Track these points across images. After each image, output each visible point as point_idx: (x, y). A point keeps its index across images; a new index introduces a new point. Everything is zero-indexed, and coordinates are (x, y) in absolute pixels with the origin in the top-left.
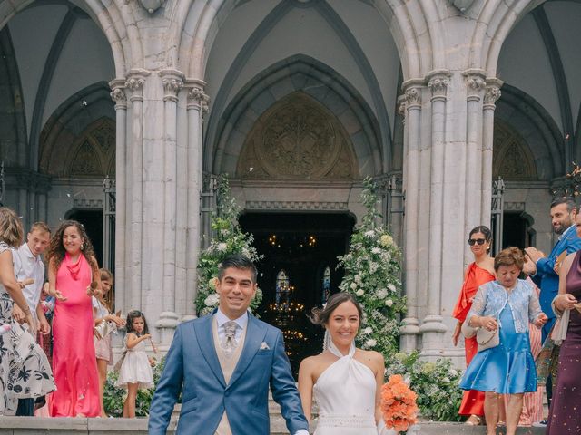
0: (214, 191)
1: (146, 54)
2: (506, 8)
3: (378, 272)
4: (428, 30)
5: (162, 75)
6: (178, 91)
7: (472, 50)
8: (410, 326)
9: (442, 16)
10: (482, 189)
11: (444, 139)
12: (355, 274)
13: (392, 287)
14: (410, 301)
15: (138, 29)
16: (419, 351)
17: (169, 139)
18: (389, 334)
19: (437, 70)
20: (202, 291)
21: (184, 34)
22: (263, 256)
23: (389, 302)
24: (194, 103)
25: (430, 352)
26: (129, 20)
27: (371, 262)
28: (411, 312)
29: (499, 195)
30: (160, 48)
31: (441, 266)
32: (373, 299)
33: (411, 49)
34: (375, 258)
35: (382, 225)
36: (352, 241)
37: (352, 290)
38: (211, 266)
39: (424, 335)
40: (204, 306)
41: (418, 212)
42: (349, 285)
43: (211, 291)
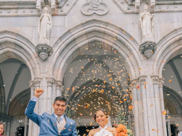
1: (42, 72)
2: (163, 58)
4: (137, 64)
5: (47, 78)
6: (52, 84)
7: (153, 69)
9: (142, 60)
11: (146, 97)
15: (39, 65)
17: (49, 99)
19: (142, 75)
21: (55, 67)
24: (58, 87)
26: (36, 63)
30: (46, 70)
33: (132, 70)
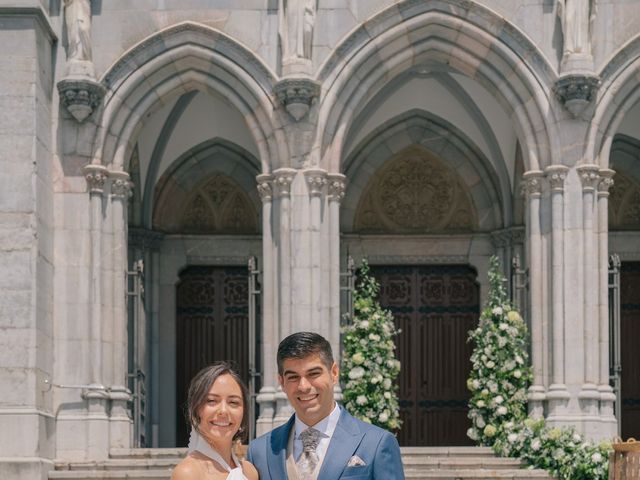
1: (292, 154)
3: (507, 346)
4: (546, 128)
5: (307, 173)
8: (537, 392)
10: (599, 267)
11: (563, 226)
12: (485, 347)
13: (519, 360)
14: (536, 371)
15: (285, 133)
17: (315, 230)
18: (518, 402)
20: (347, 365)
21: (326, 135)
22: (400, 331)
23: (518, 374)
24: (335, 194)
25: (556, 418)
26: (276, 125)
27: (499, 338)
28: (537, 379)
29: (615, 270)
30: (305, 149)
31: (564, 340)
32: (503, 370)
33: (530, 143)
34: (503, 333)
36: (481, 317)
37: (482, 362)
38: (354, 343)
39: (550, 403)
40: (349, 379)
42: (479, 357)
43: (355, 366)
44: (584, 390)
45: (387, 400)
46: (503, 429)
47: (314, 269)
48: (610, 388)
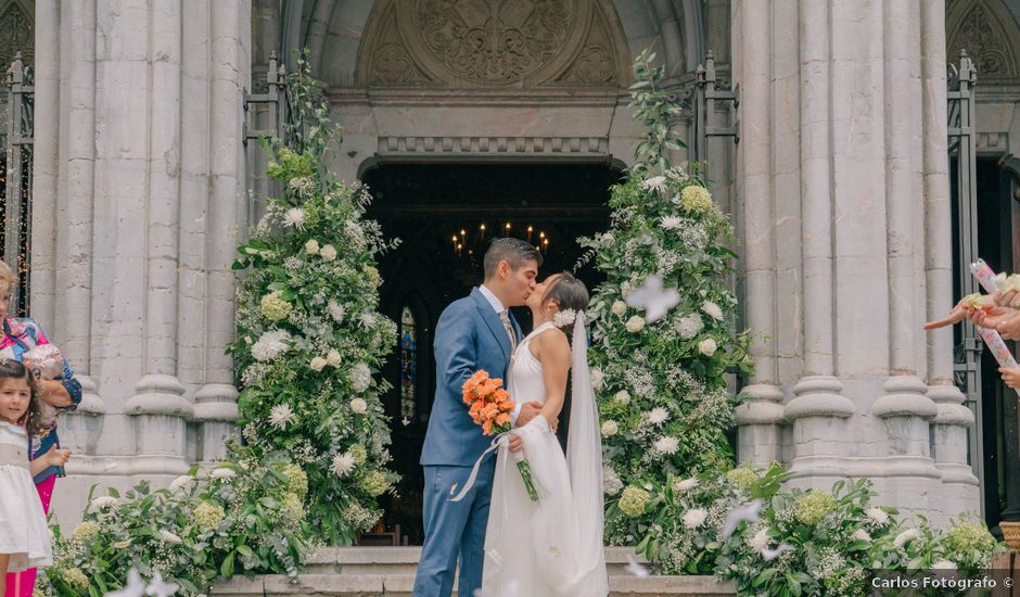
0: (281, 88)
8: (761, 404)
10: (924, 76)
12: (622, 279)
13: (712, 309)
14: (758, 343)
16: (784, 462)
18: (709, 422)
20: (244, 324)
22: (397, 242)
23: (708, 346)
25: (815, 466)
27: (658, 251)
28: (763, 368)
29: (965, 92)
31: (833, 257)
32: (667, 337)
34: (671, 239)
35: (685, 163)
36: (614, 201)
37: (615, 317)
38: (266, 263)
39: (798, 425)
40: (250, 360)
41: (770, 132)
42: (608, 307)
43: (265, 325)
44: (890, 391)
45: (355, 418)
46: (670, 494)
47: (159, 66)
48: (956, 392)
